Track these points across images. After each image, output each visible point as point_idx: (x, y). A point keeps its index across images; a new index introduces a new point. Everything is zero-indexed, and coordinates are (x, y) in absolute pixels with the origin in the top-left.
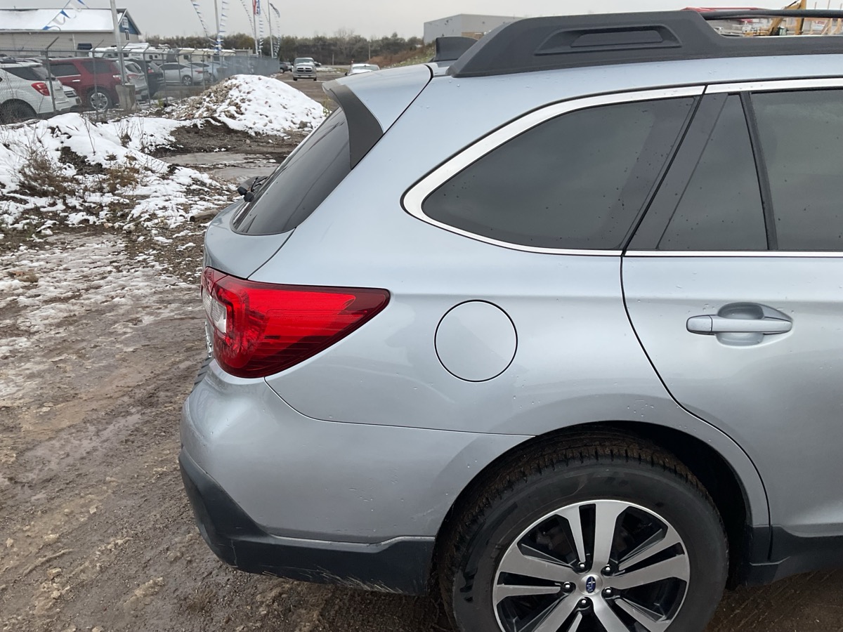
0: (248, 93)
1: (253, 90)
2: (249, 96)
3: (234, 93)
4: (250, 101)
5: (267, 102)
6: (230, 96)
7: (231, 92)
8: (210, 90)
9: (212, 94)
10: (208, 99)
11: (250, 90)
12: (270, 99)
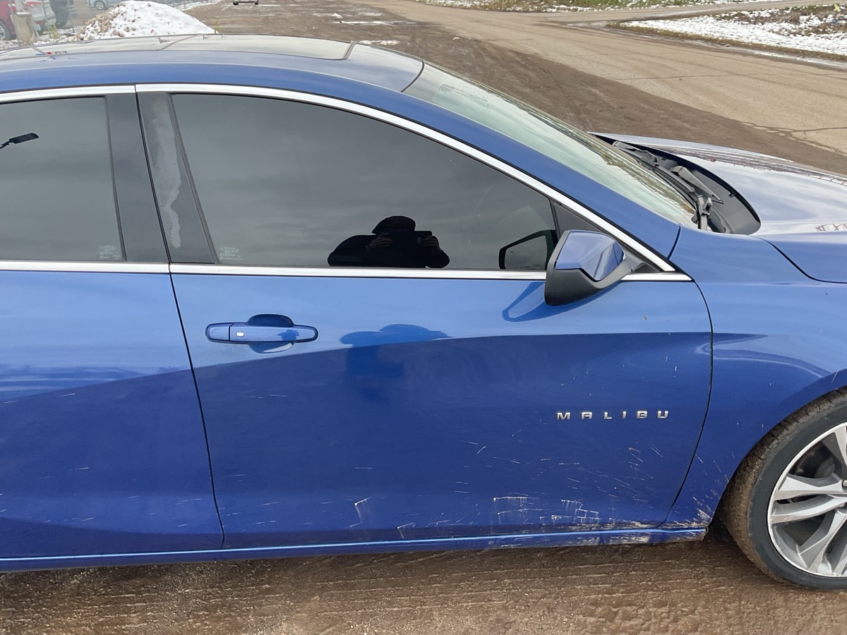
0: (133, 21)
1: (139, 18)
2: (135, 25)
3: (118, 21)
4: (134, 30)
5: (153, 31)
6: (113, 25)
7: (116, 20)
8: (94, 19)
9: (97, 22)
10: (92, 29)
11: (136, 18)
12: (156, 27)
